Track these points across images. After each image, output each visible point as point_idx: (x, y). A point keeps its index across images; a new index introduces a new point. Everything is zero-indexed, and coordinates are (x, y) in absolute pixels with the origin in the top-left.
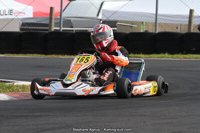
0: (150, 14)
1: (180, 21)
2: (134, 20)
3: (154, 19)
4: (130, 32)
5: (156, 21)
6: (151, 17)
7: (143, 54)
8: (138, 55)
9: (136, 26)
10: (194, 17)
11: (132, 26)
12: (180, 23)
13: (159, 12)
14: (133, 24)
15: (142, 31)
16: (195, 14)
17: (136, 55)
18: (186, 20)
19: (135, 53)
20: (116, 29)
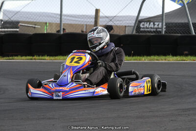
0: (55, 14)
1: (86, 22)
2: (38, 21)
3: (59, 20)
4: (34, 33)
5: (61, 21)
6: (55, 18)
7: (47, 56)
8: (43, 58)
9: (39, 27)
10: (101, 18)
11: (35, 27)
12: (85, 23)
13: (64, 12)
14: (36, 25)
15: (45, 32)
16: (101, 14)
17: (41, 57)
18: (92, 20)
19: (39, 56)
20: (18, 30)
